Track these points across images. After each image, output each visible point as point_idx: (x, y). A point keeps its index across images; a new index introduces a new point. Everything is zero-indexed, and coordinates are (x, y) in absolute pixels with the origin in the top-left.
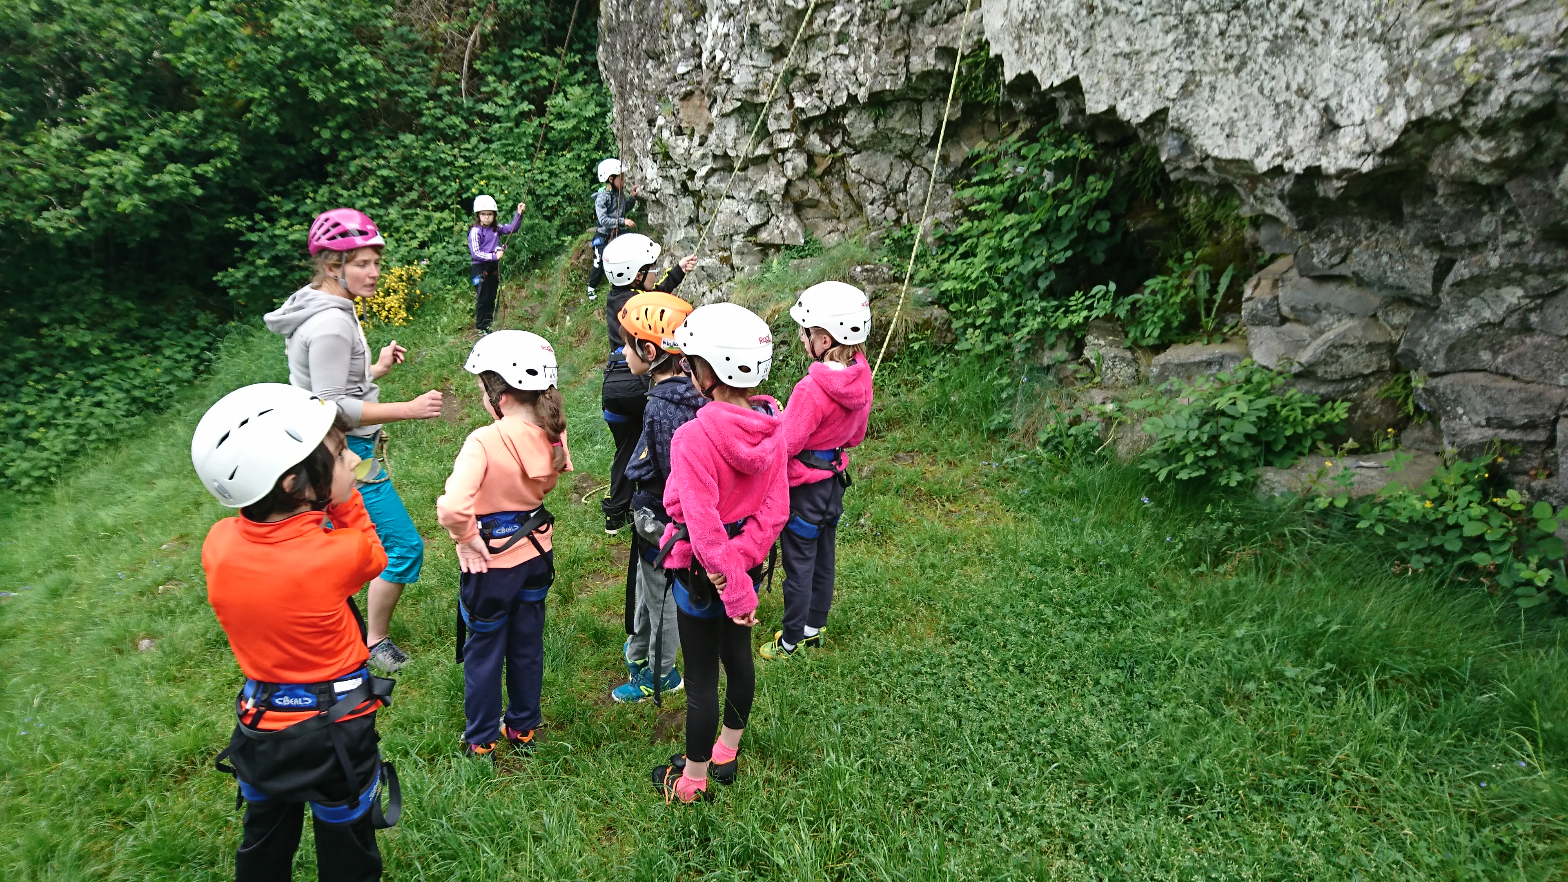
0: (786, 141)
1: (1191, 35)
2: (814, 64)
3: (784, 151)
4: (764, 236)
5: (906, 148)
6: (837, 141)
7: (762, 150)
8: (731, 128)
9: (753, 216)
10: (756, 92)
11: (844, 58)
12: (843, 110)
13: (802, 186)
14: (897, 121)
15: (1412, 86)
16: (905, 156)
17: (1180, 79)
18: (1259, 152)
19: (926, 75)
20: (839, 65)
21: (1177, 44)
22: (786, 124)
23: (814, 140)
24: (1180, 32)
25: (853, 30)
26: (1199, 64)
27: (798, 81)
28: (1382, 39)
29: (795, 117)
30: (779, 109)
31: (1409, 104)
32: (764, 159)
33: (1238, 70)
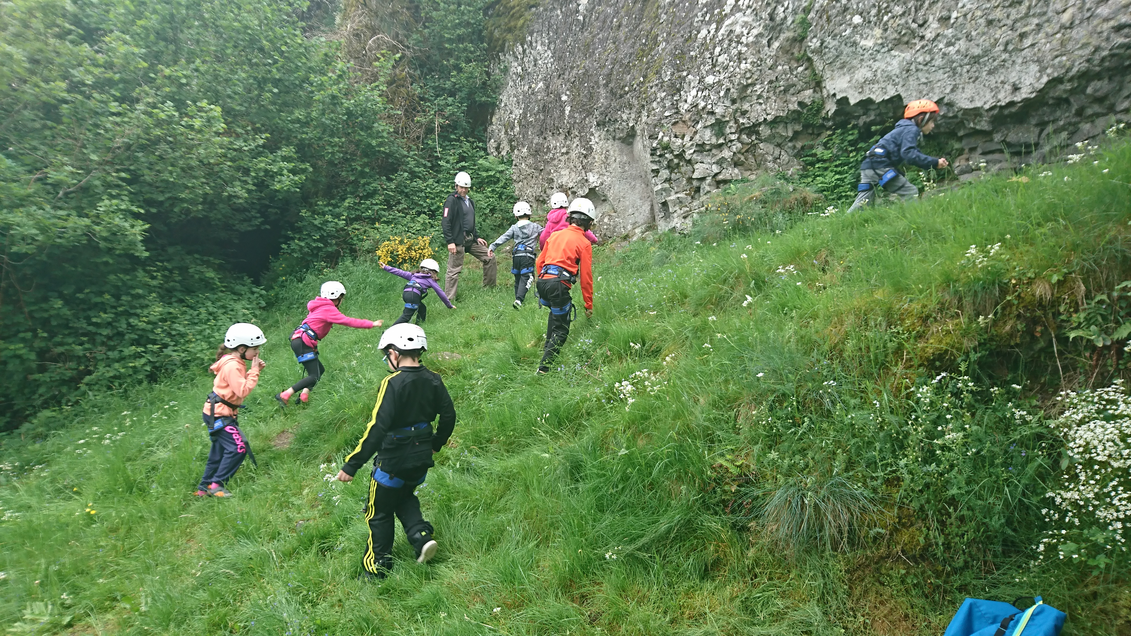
0: (733, 137)
1: (954, 74)
2: (746, 106)
3: (731, 141)
4: (720, 177)
5: (780, 141)
6: (754, 138)
7: (721, 141)
8: (708, 133)
9: (715, 169)
10: (724, 116)
11: (761, 104)
12: (760, 124)
13: (739, 156)
14: (780, 129)
15: (1049, 71)
16: (779, 145)
17: (951, 87)
18: (985, 103)
19: (794, 111)
20: (758, 107)
21: (949, 77)
22: (733, 130)
23: (744, 137)
24: (951, 73)
25: (765, 95)
26: (958, 81)
27: (738, 114)
28: (1038, 61)
29: (739, 126)
30: (731, 123)
31: (1048, 75)
32: (721, 145)
33: (974, 82)
